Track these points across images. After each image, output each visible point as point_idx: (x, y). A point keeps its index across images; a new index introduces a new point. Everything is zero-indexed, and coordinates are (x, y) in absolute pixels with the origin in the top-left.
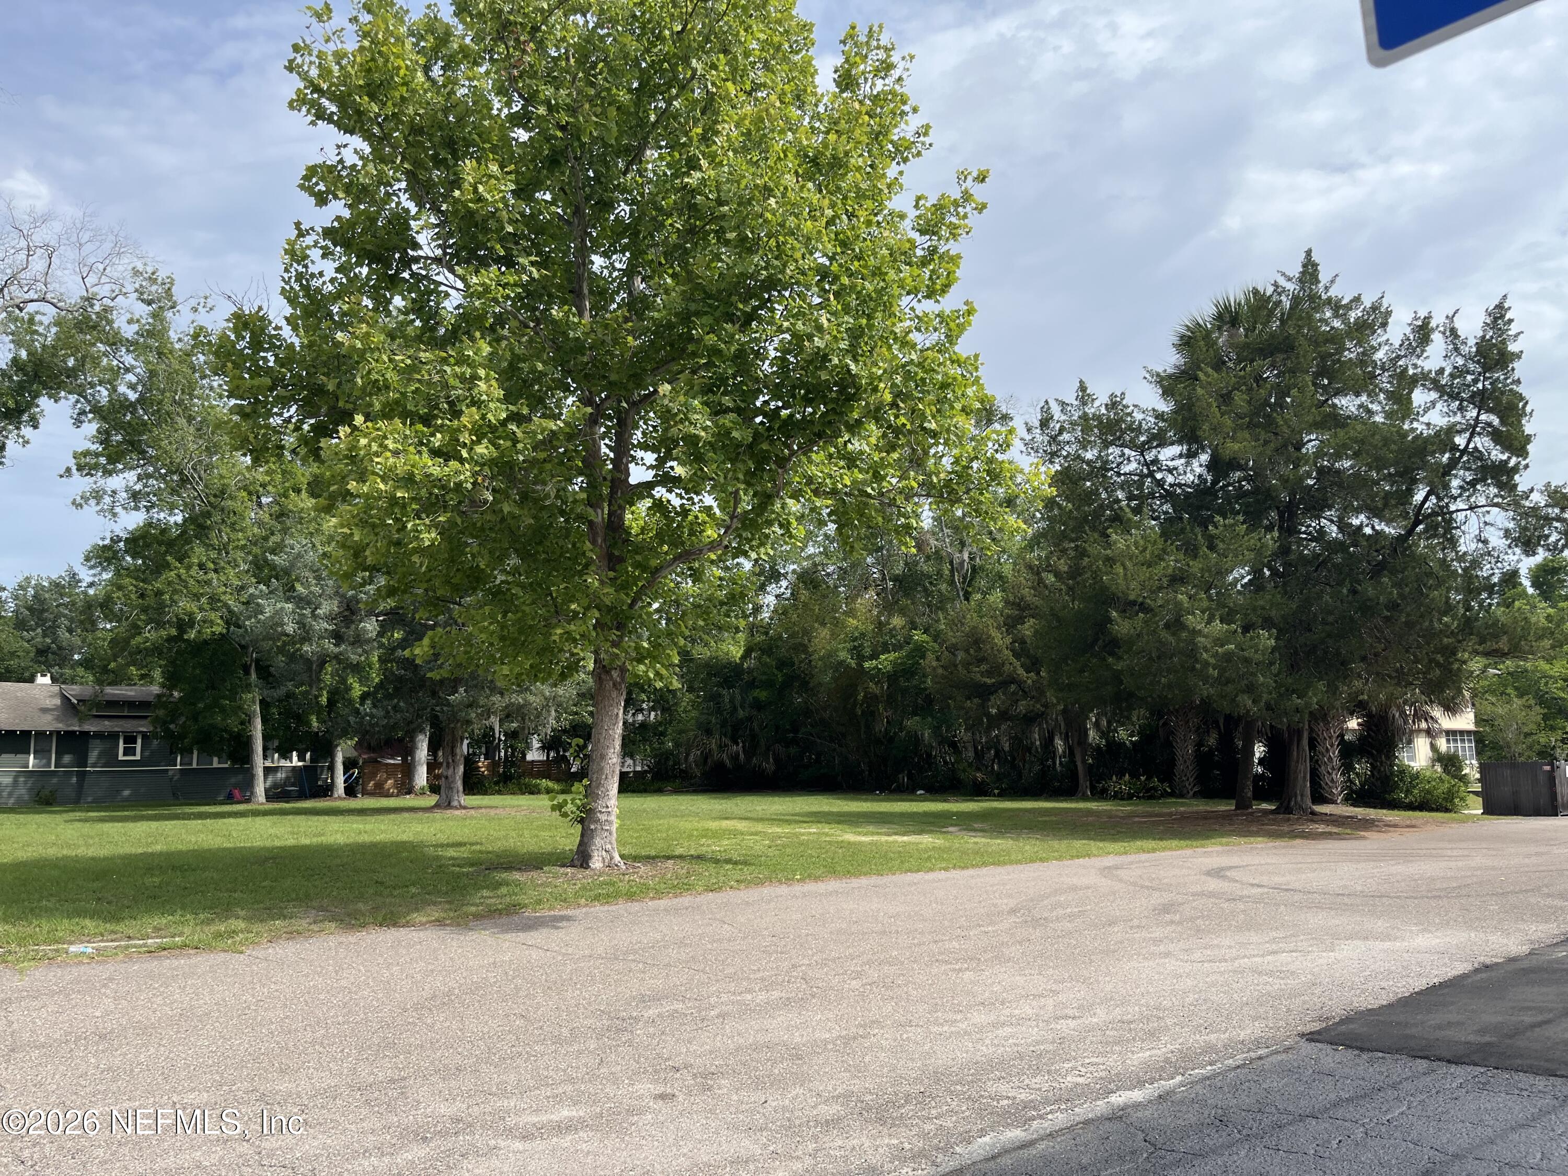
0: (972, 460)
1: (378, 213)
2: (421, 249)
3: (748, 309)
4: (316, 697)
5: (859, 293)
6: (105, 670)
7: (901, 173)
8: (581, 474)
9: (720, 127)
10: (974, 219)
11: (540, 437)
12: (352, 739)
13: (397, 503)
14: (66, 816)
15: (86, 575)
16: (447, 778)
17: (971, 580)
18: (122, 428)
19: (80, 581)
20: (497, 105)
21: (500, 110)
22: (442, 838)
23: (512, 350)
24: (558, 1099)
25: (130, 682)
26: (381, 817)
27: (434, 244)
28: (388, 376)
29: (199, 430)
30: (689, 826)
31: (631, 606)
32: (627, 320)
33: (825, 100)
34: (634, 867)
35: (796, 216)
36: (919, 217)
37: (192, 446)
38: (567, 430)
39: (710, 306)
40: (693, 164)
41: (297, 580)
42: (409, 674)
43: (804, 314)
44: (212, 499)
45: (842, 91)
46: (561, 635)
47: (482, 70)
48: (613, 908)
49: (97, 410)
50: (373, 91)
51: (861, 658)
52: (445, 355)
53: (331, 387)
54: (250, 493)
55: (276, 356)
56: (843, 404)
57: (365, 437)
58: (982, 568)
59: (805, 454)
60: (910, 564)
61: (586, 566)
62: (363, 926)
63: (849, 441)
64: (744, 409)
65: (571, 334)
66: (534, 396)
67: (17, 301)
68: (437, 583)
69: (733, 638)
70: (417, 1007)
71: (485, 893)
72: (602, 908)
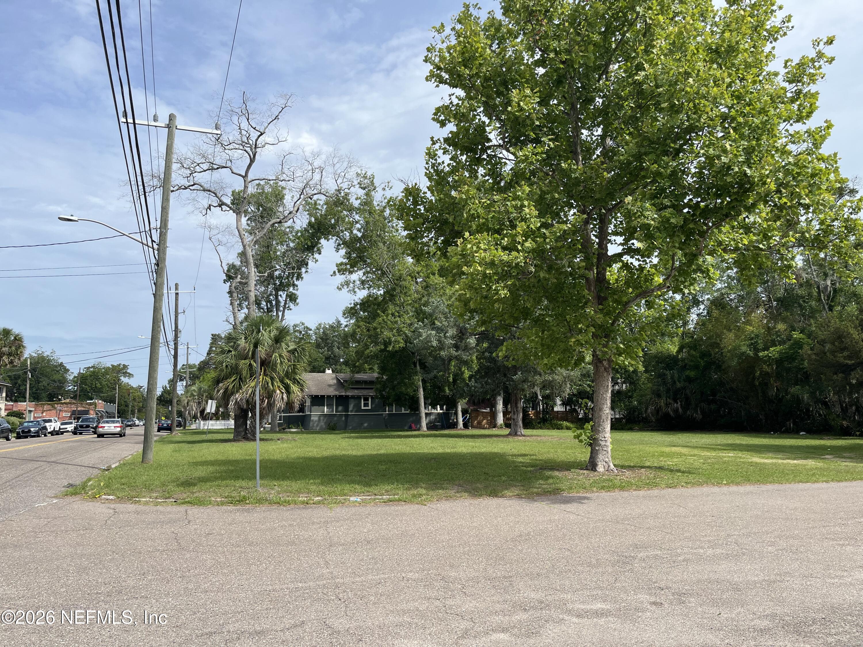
0: (833, 221)
1: (470, 126)
2: (491, 141)
3: (677, 147)
4: (448, 377)
5: (751, 125)
6: (354, 366)
7: (773, 48)
8: (580, 252)
9: (655, 43)
10: (826, 68)
11: (558, 234)
12: (465, 399)
13: (487, 276)
14: (341, 436)
15: (344, 322)
16: (514, 419)
17: (833, 297)
18: (356, 250)
19: (341, 324)
20: (526, 57)
21: (528, 60)
22: (515, 452)
23: (541, 189)
24: (595, 598)
25: (365, 372)
26: (483, 440)
27: (499, 138)
28: (479, 211)
29: (388, 248)
30: (651, 449)
31: (613, 324)
32: (603, 163)
33: (720, 13)
34: (622, 472)
35: (706, 86)
36: (788, 73)
37: (386, 257)
38: (573, 229)
39: (653, 148)
40: (640, 68)
41: (436, 319)
42: (492, 365)
43: (714, 144)
44: (396, 281)
45: (731, 6)
46: (574, 342)
47: (519, 40)
48: (613, 494)
49: (345, 243)
50: (465, 63)
51: (757, 350)
52: (506, 196)
53: (451, 220)
54: (412, 278)
55: (425, 207)
56: (742, 196)
57: (470, 243)
58: (841, 290)
59: (717, 228)
60: (789, 290)
61: (586, 303)
62: (481, 495)
63: (747, 217)
64: (677, 205)
65: (573, 175)
66: (553, 212)
67: (309, 195)
68: (506, 317)
69: (671, 341)
70: (513, 540)
71: (541, 482)
72: (606, 494)
